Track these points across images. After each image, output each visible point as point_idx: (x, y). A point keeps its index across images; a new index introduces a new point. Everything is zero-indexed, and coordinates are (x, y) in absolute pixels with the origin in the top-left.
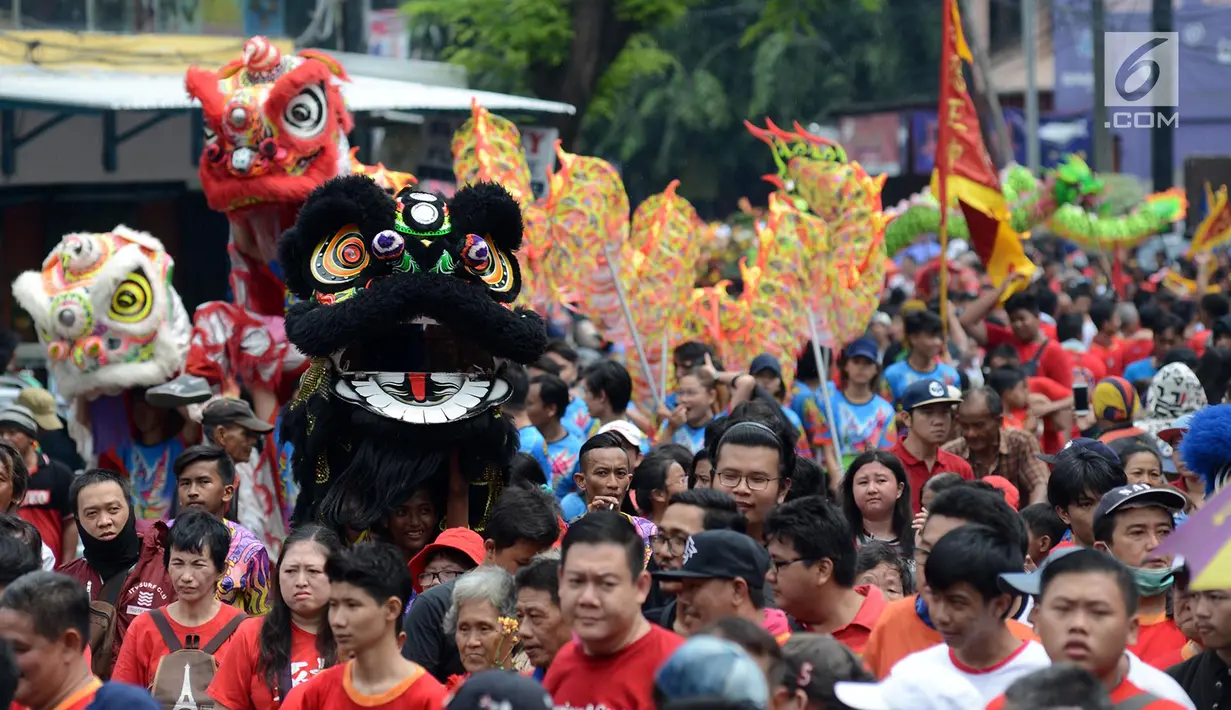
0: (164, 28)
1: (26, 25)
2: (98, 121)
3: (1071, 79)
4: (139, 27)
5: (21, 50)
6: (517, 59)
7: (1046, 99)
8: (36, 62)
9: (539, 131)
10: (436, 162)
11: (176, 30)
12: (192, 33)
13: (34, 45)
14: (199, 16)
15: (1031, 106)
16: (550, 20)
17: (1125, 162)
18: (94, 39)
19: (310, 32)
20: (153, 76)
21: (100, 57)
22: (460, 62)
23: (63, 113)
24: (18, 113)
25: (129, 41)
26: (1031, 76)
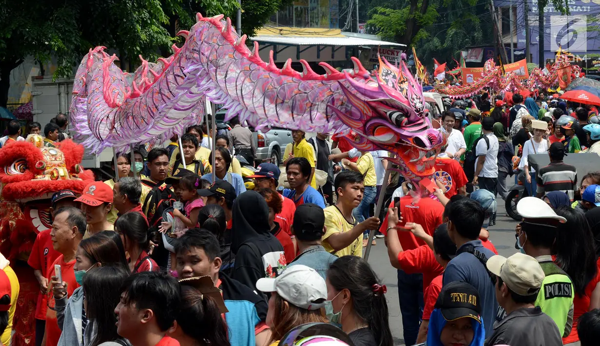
0: (311, 26)
1: (279, 26)
2: (296, 48)
3: (520, 41)
4: (305, 26)
5: (278, 31)
6: (392, 34)
7: (515, 45)
8: (281, 34)
9: (398, 51)
10: (374, 58)
11: (314, 27)
12: (317, 27)
13: (281, 30)
14: (319, 24)
15: (512, 46)
16: (401, 25)
17: (533, 60)
18: (295, 29)
19: (344, 28)
20: (308, 37)
21: (296, 33)
22: (379, 35)
23: (288, 45)
24: (277, 46)
25: (302, 29)
26: (512, 40)
